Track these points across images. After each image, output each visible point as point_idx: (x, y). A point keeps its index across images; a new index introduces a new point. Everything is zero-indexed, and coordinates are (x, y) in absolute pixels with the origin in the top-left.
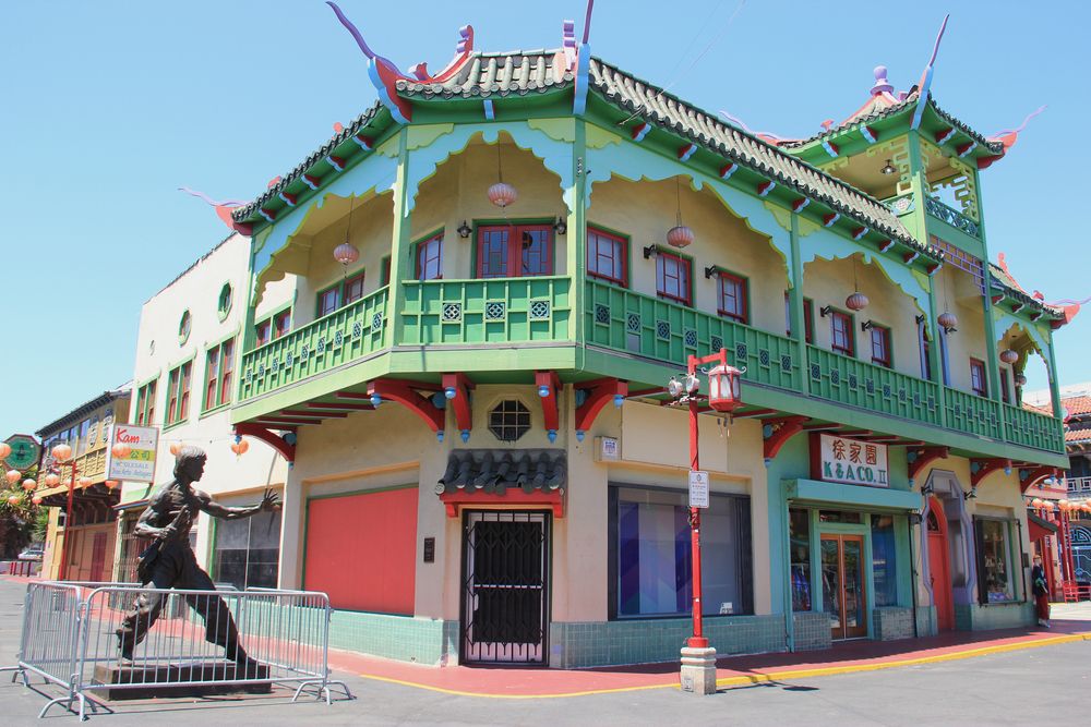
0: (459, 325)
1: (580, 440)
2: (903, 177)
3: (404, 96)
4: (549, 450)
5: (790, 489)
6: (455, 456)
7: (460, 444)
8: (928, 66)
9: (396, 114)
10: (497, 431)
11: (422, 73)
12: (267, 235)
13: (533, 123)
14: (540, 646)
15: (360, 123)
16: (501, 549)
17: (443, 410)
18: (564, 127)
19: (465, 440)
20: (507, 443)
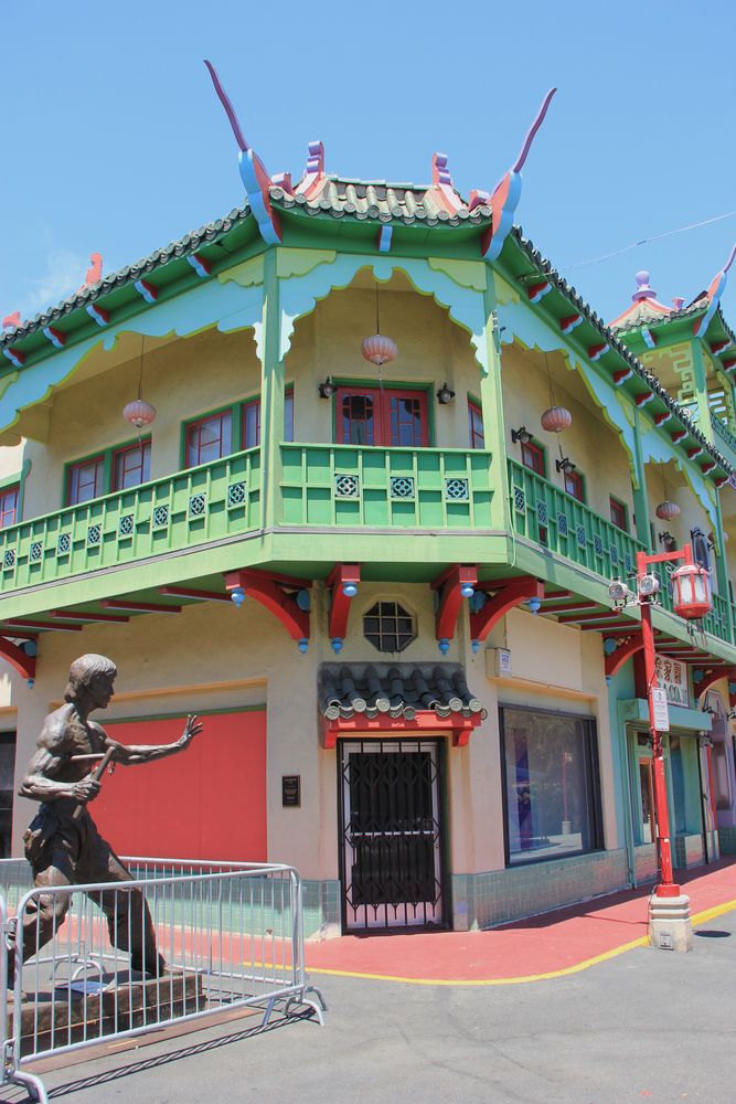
0: (358, 502)
1: (475, 652)
2: (684, 385)
3: (279, 207)
4: (441, 663)
5: (628, 709)
6: (328, 671)
7: (332, 657)
8: (722, 272)
9: (267, 229)
10: (374, 640)
11: (286, 186)
12: (10, 383)
13: (435, 262)
14: (438, 905)
15: (203, 238)
16: (387, 787)
17: (307, 612)
18: (472, 271)
19: (337, 651)
20: (389, 654)
